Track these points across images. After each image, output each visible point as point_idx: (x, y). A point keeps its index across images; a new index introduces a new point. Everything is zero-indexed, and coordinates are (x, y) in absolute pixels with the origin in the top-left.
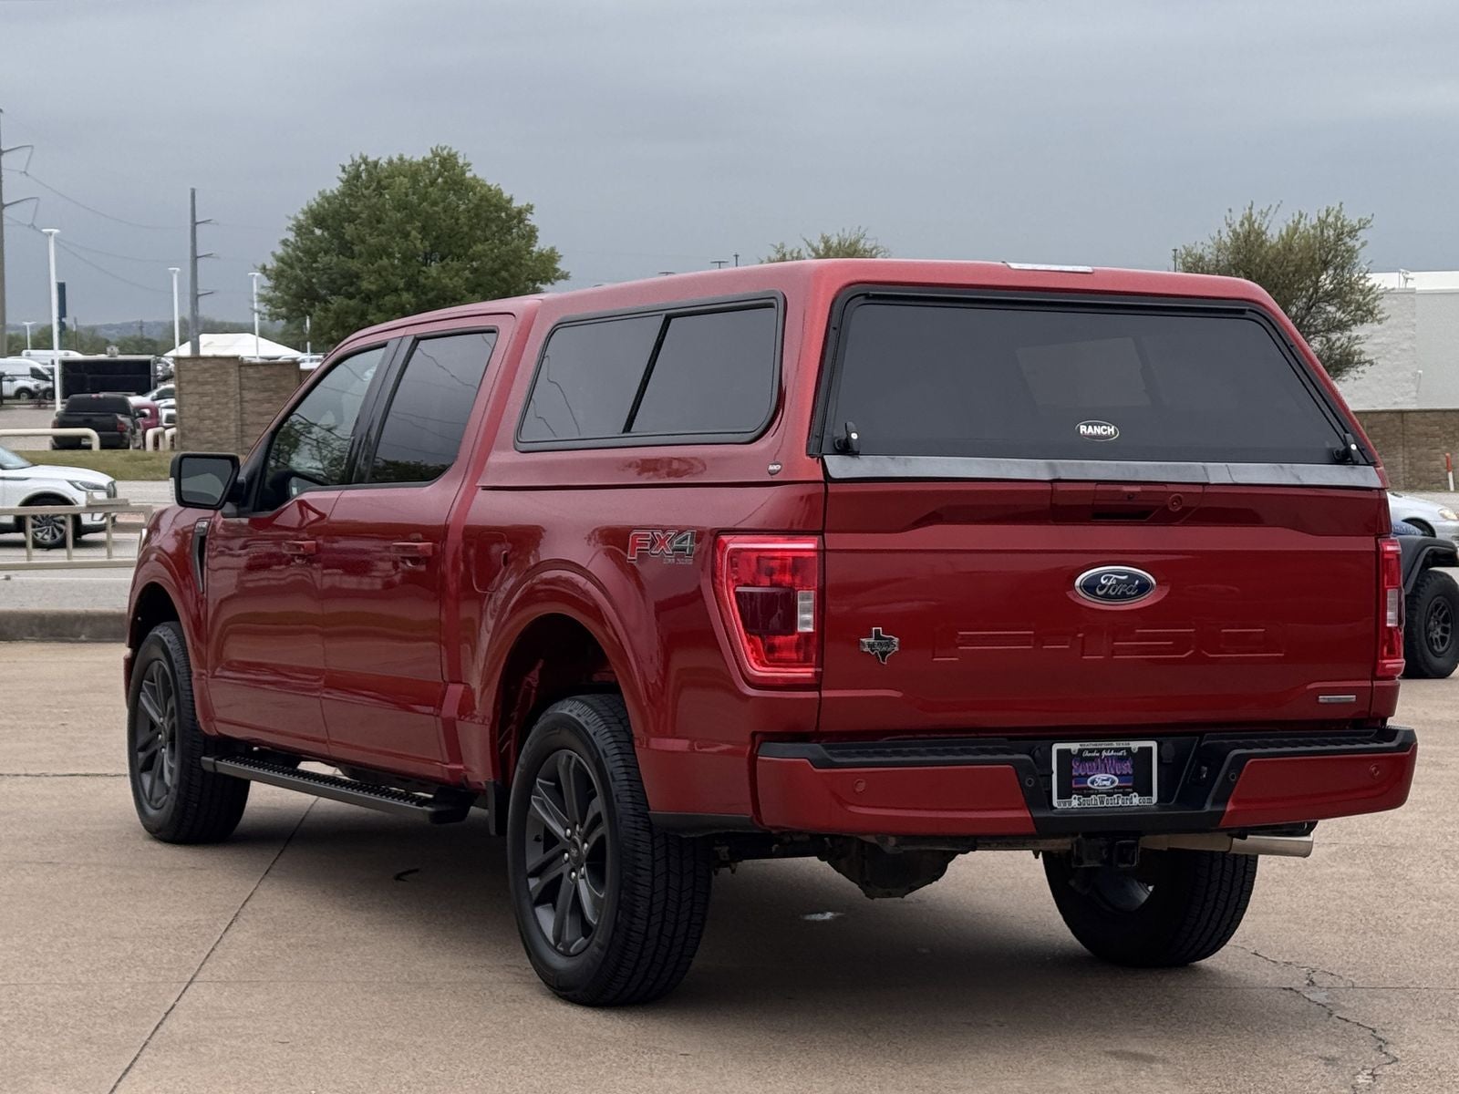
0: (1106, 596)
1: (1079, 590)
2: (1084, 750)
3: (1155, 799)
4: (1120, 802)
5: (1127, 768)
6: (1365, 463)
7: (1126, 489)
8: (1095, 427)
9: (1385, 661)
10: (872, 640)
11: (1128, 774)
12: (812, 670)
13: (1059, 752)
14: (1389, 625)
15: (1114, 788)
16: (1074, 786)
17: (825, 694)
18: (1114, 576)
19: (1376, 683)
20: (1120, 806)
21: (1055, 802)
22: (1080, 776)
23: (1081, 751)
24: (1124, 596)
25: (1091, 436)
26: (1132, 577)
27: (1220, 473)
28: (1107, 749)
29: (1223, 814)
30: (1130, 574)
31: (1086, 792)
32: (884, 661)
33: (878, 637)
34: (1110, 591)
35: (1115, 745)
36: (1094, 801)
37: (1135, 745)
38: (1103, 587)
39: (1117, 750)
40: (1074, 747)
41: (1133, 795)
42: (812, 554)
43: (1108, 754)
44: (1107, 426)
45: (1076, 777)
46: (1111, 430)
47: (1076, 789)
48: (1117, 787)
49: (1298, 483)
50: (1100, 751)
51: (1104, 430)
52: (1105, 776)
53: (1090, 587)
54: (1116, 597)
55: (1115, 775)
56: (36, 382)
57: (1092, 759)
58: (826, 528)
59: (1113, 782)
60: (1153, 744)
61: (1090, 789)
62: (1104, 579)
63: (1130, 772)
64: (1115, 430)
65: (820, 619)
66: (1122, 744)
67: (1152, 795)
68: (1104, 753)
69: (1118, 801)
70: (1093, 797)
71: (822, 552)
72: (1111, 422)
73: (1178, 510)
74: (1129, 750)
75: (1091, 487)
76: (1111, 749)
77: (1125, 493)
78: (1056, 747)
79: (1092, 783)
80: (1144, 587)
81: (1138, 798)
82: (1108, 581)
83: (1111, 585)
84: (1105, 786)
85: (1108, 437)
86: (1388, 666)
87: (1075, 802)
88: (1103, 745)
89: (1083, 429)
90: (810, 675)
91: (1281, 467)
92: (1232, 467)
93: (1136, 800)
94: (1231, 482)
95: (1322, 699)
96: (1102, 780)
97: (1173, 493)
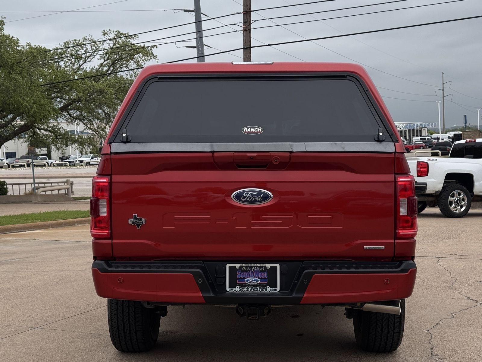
0: (246, 201)
1: (233, 198)
2: (243, 267)
3: (278, 289)
4: (260, 290)
5: (265, 275)
6: (392, 141)
7: (249, 154)
8: (252, 129)
9: (399, 231)
10: (132, 220)
11: (265, 278)
12: (107, 231)
13: (229, 267)
14: (401, 214)
15: (258, 284)
16: (238, 282)
17: (114, 241)
18: (250, 193)
19: (396, 241)
20: (261, 292)
21: (228, 289)
22: (241, 278)
23: (241, 268)
24: (255, 201)
25: (249, 133)
26: (259, 193)
27: (299, 147)
28: (254, 267)
29: (302, 298)
30: (259, 192)
31: (244, 285)
32: (138, 228)
33: (135, 218)
34: (248, 199)
35: (258, 265)
36: (247, 289)
37: (268, 266)
38: (245, 197)
39: (259, 267)
40: (238, 266)
41: (267, 287)
42: (107, 184)
43: (255, 269)
44: (258, 128)
45: (239, 278)
46: (260, 130)
47: (238, 283)
48: (259, 283)
49: (343, 150)
50: (251, 267)
51: (256, 130)
52: (254, 279)
53: (238, 197)
54: (251, 202)
55: (259, 278)
56: (449, 140)
57: (247, 271)
58: (112, 173)
59: (257, 281)
60: (278, 266)
61: (246, 284)
62: (245, 194)
63: (266, 277)
64: (262, 130)
65: (110, 211)
66: (261, 265)
67: (277, 287)
68: (253, 269)
69: (260, 289)
70: (247, 287)
71: (111, 183)
72: (259, 126)
73: (277, 163)
74: (265, 267)
75: (231, 154)
76: (256, 267)
77: (249, 156)
78: (228, 266)
79: (247, 281)
80: (266, 197)
81: (269, 288)
82: (247, 195)
83: (248, 197)
84: (254, 282)
85: (257, 133)
86: (401, 233)
87: (237, 289)
88: (252, 265)
89: (246, 130)
90: (106, 233)
91: (336, 144)
92: (307, 144)
93: (268, 289)
94: (305, 151)
95: (365, 247)
96: (252, 280)
97: (274, 156)
